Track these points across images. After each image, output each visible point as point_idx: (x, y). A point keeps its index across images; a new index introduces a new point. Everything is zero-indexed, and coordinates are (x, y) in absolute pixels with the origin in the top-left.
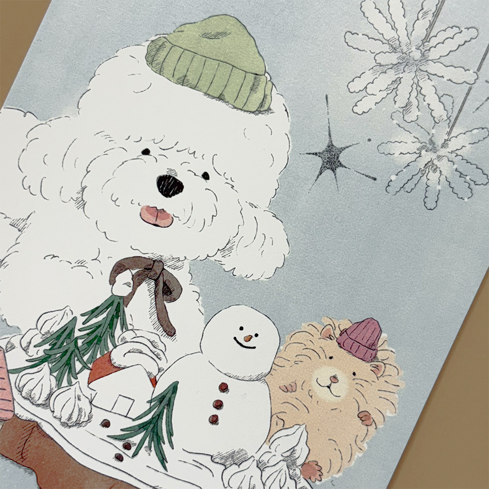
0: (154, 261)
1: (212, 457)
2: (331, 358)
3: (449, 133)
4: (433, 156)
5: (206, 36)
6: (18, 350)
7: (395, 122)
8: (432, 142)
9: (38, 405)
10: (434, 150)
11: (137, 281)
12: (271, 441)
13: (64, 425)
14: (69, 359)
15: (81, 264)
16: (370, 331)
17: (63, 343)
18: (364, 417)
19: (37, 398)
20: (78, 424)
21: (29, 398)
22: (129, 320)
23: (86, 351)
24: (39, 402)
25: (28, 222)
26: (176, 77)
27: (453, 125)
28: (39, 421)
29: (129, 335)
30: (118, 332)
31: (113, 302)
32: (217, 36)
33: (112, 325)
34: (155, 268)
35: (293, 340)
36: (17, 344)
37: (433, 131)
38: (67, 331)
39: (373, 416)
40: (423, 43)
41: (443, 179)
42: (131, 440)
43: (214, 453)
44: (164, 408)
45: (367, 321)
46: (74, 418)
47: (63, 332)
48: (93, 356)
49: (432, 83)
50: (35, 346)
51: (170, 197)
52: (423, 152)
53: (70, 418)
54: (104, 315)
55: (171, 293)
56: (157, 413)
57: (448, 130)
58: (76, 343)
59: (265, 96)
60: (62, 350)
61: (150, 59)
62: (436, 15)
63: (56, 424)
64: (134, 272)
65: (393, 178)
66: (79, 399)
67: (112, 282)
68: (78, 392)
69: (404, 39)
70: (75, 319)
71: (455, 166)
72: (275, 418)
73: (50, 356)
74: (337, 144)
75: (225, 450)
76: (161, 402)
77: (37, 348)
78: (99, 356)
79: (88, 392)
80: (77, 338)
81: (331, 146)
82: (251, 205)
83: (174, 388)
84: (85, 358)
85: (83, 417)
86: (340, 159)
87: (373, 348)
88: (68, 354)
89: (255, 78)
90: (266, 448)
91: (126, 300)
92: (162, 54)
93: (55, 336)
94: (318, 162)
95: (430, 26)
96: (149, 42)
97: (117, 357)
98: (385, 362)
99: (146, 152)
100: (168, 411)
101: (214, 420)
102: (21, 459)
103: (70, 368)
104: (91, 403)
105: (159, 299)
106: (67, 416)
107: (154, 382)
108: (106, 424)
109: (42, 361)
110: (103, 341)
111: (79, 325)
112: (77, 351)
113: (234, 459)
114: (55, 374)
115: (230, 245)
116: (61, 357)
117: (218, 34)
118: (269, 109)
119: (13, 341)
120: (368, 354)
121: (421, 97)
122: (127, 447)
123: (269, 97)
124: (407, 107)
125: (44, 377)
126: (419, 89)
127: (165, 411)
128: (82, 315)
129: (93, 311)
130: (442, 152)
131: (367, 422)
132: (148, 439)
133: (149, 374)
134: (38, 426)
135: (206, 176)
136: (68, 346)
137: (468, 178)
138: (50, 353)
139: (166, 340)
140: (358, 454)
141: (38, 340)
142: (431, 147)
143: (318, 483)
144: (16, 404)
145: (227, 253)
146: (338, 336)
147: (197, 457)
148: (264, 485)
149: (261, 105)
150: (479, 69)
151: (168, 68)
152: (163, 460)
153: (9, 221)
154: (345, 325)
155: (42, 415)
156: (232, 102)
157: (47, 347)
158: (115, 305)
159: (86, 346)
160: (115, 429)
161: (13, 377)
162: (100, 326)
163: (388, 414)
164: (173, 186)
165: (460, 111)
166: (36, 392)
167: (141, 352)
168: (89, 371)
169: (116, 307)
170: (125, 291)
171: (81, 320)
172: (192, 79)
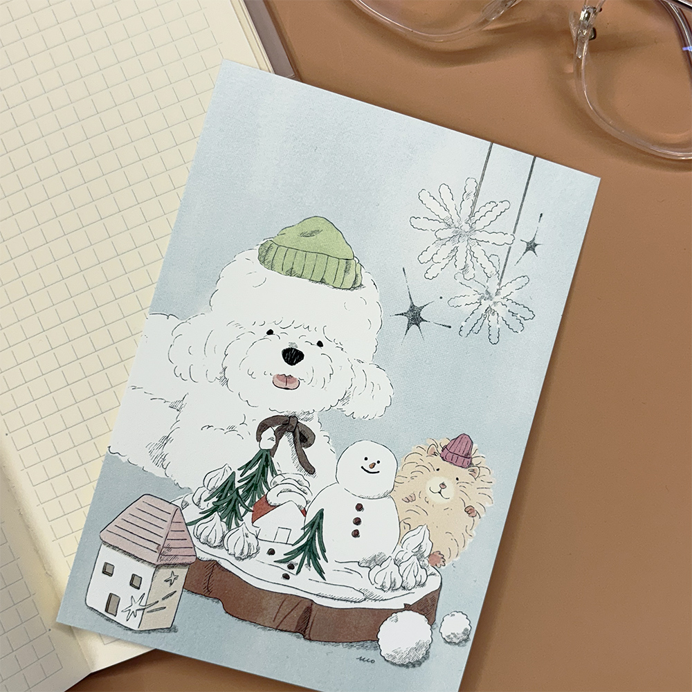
0: (290, 417)
1: (359, 562)
2: (438, 470)
3: (499, 284)
4: (491, 303)
5: (304, 235)
6: (192, 506)
7: (458, 281)
8: (488, 292)
9: (215, 547)
10: (490, 298)
11: (279, 435)
12: (402, 542)
13: (238, 559)
14: (234, 506)
15: (232, 429)
16: (464, 444)
17: (227, 494)
18: (470, 511)
19: (213, 542)
20: (249, 556)
21: (206, 543)
22: (276, 467)
23: (247, 497)
24: (215, 545)
25: (184, 402)
26: (285, 270)
27: (502, 278)
28: (217, 559)
29: (278, 479)
30: (269, 478)
31: (262, 455)
32: (312, 234)
33: (264, 474)
34: (291, 423)
35: (407, 461)
36: (190, 501)
37: (488, 284)
38: (229, 485)
39: (476, 509)
40: (470, 219)
41: (500, 319)
42: (293, 561)
43: (360, 560)
44: (315, 531)
45: (460, 437)
46: (245, 553)
47: (225, 486)
48: (252, 501)
49: (481, 248)
50: (205, 501)
51: (295, 364)
52: (483, 300)
53: (242, 553)
54: (257, 466)
55: (307, 440)
56: (311, 536)
57: (499, 281)
58: (238, 492)
59: (356, 276)
60: (227, 500)
61: (263, 260)
62: (477, 195)
63: (232, 559)
64: (275, 428)
65: (463, 324)
66: (247, 537)
67: (259, 439)
68: (246, 531)
69: (455, 217)
70: (234, 473)
71: (508, 308)
72: (402, 524)
73: (218, 506)
74: (418, 305)
75: (368, 556)
76: (312, 528)
77: (208, 502)
78: (257, 499)
79: (253, 530)
80: (238, 488)
81: (413, 306)
82: (359, 361)
83: (321, 514)
84: (247, 503)
85: (252, 550)
86: (421, 315)
87: (469, 456)
88: (233, 502)
89: (347, 263)
90: (399, 548)
91: (272, 452)
92: (271, 253)
93: (220, 490)
94: (405, 320)
95: (473, 205)
96: (259, 246)
97: (272, 498)
98: (479, 466)
99: (270, 332)
100: (319, 533)
101: (356, 534)
102: (207, 592)
103: (236, 513)
104: (257, 538)
105: (298, 447)
106: (240, 552)
107: (304, 512)
108: (272, 552)
109: (212, 511)
110: (258, 488)
111: (238, 478)
112: (239, 498)
113: (376, 562)
114: (225, 520)
115: (347, 395)
116: (228, 505)
117: (313, 232)
118: (361, 285)
119: (186, 499)
120: (465, 463)
121: (474, 259)
122: (291, 567)
123: (359, 276)
124: (465, 269)
125: (216, 524)
126: (472, 253)
127: (317, 533)
128: (239, 469)
129: (247, 465)
130: (496, 299)
131: (471, 515)
132: (306, 558)
133: (299, 507)
134: (217, 564)
135: (320, 344)
136: (232, 496)
137: (518, 316)
138: (218, 504)
139: (309, 478)
140: (469, 540)
141: (206, 495)
142: (487, 296)
143: (442, 567)
144: (197, 549)
145: (346, 401)
146: (440, 452)
147: (347, 565)
148: (402, 577)
149: (355, 282)
150: (514, 232)
151: (278, 265)
152: (321, 572)
153: (169, 404)
154: (445, 442)
155: (220, 555)
156: (331, 284)
157: (215, 499)
158: (264, 457)
159: (246, 493)
160: (279, 555)
161: (191, 528)
162: (255, 475)
163: (487, 505)
164: (296, 356)
165: (505, 265)
166: (212, 537)
167: (290, 491)
168: (251, 513)
169: (265, 458)
170: (271, 445)
171: (238, 473)
172: (297, 269)
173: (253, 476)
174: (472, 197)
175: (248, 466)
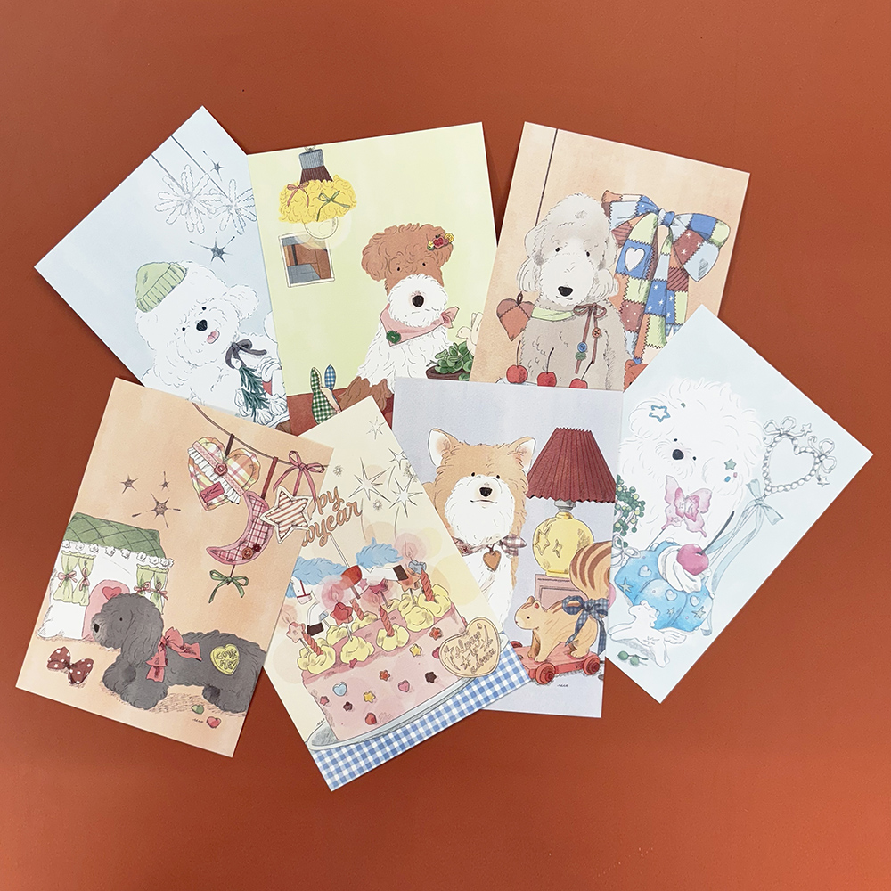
0: (232, 346)
5: (144, 282)
7: (213, 218)
8: (228, 206)
11: (237, 357)
15: (220, 377)
22: (252, 368)
26: (157, 302)
27: (224, 193)
32: (146, 278)
33: (252, 376)
34: (235, 347)
38: (247, 395)
40: (184, 191)
41: (245, 208)
49: (203, 195)
51: (207, 327)
57: (225, 197)
59: (180, 269)
61: (145, 310)
62: (174, 180)
64: (233, 357)
65: (236, 229)
71: (242, 201)
74: (213, 247)
81: (212, 250)
82: (224, 294)
86: (219, 248)
89: (171, 269)
92: (144, 304)
94: (217, 258)
95: (178, 185)
96: (137, 308)
97: (266, 379)
99: (184, 329)
115: (238, 311)
117: (145, 276)
118: (186, 269)
121: (207, 202)
123: (181, 267)
124: (208, 210)
126: (203, 201)
130: (234, 204)
135: (204, 308)
137: (250, 197)
142: (230, 208)
145: (240, 314)
149: (183, 272)
150: (205, 172)
156: (177, 284)
164: (203, 324)
165: (219, 188)
166: (267, 419)
167: (268, 368)
169: (245, 370)
170: (240, 364)
171: (244, 387)
172: (160, 296)
173: (249, 381)
174: (174, 183)
175: (243, 381)
